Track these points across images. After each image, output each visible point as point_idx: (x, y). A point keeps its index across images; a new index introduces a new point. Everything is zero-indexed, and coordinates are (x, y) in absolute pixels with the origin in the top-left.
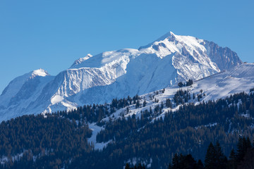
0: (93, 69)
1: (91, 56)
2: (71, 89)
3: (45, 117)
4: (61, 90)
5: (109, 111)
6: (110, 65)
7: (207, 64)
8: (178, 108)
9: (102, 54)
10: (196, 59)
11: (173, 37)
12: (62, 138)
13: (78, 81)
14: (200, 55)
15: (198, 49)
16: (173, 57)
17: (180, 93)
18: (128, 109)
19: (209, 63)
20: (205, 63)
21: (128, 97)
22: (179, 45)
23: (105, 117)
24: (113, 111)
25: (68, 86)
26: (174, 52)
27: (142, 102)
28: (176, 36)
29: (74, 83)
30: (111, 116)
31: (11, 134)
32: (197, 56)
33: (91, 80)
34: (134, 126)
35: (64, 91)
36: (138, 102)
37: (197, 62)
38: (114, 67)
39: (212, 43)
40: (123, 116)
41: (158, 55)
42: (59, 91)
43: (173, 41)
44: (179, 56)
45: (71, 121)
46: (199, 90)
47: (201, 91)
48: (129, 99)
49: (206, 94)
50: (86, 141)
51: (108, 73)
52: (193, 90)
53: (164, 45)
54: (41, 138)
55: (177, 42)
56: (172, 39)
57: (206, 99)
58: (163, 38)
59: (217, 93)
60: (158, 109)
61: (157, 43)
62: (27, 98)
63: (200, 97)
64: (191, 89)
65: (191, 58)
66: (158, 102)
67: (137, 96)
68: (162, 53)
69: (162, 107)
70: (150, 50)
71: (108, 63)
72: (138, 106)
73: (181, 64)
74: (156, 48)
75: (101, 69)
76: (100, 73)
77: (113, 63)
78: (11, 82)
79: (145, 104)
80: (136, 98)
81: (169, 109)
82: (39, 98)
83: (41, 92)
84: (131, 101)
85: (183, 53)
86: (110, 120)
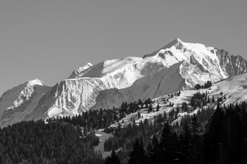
0: (94, 79)
1: (91, 65)
2: (70, 100)
3: (46, 123)
4: (59, 101)
5: (118, 116)
6: (113, 74)
7: (217, 73)
8: (196, 112)
9: (103, 63)
10: (205, 68)
11: (181, 45)
12: (66, 145)
13: (77, 92)
14: (209, 64)
15: (208, 58)
16: (181, 67)
17: (197, 96)
18: (139, 114)
19: (219, 72)
20: (215, 72)
21: (140, 100)
22: (187, 53)
23: (114, 123)
24: (122, 117)
25: (66, 98)
26: (181, 61)
27: (155, 106)
28: (183, 43)
29: (74, 94)
30: (120, 121)
31: (8, 142)
32: (207, 65)
33: (92, 91)
34: (146, 132)
35: (62, 102)
36: (151, 106)
37: (207, 72)
38: (116, 77)
39: (222, 51)
40: (134, 121)
41: (165, 64)
42: (57, 102)
43: (180, 49)
44: (187, 65)
45: (75, 127)
46: (219, 93)
47: (222, 94)
48: (140, 103)
49: (227, 97)
50: (93, 149)
51: (110, 83)
52: (212, 92)
53: (170, 53)
54: (41, 146)
55: (185, 50)
56: (180, 47)
57: (227, 103)
58: (169, 46)
59: (239, 96)
60: (173, 114)
61: (163, 51)
62: (23, 111)
63: (220, 100)
64: (210, 91)
65: (200, 66)
66: (172, 105)
67: (149, 99)
68: (169, 62)
69: (178, 111)
70: (156, 59)
71: (110, 72)
72: (150, 110)
73: (189, 73)
74: (162, 56)
75: (103, 79)
76: (101, 83)
77: (116, 72)
78: (5, 94)
79: (158, 108)
80: (149, 102)
81: (186, 113)
82: (35, 110)
83: (37, 104)
84: (142, 104)
85: (191, 62)
86: (120, 126)
